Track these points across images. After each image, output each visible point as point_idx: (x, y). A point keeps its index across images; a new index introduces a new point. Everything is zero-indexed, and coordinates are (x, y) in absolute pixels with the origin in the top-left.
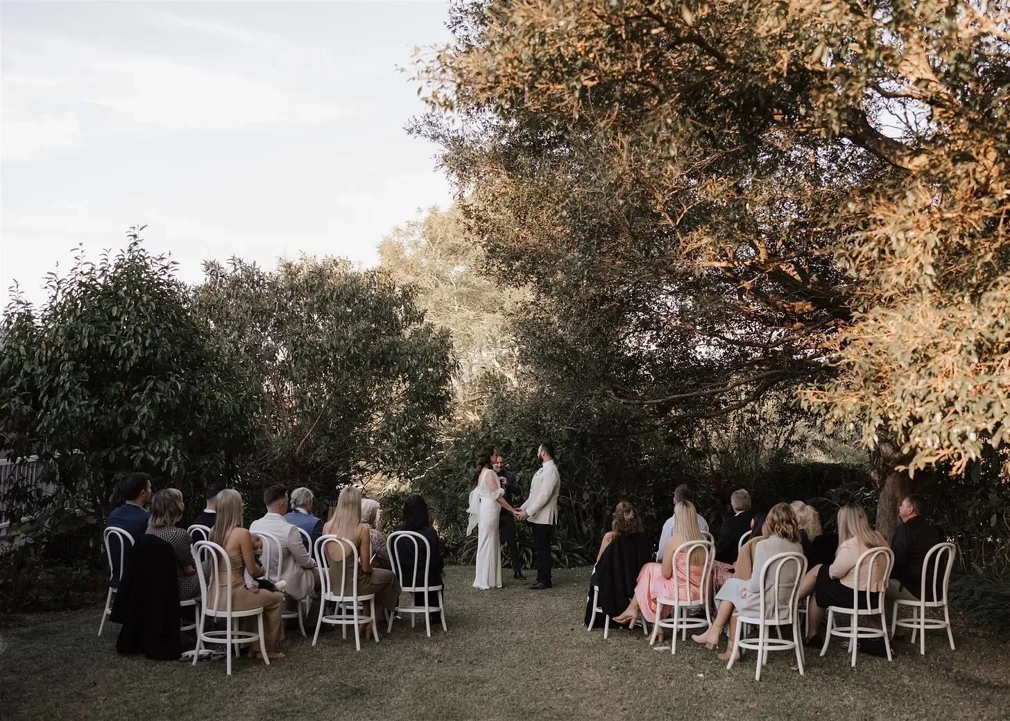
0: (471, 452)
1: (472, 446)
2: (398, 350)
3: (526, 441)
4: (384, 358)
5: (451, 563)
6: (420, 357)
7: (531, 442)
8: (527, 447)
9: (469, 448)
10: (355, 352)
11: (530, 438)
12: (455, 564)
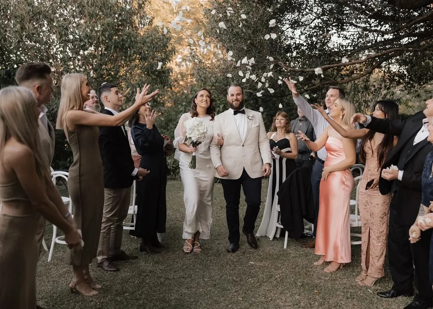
0: (184, 107)
1: (184, 104)
2: (133, 39)
3: (219, 100)
4: (123, 44)
5: (171, 179)
6: (149, 45)
7: (223, 101)
8: (220, 104)
9: (182, 105)
10: (102, 39)
11: (222, 98)
12: (174, 179)
